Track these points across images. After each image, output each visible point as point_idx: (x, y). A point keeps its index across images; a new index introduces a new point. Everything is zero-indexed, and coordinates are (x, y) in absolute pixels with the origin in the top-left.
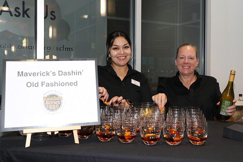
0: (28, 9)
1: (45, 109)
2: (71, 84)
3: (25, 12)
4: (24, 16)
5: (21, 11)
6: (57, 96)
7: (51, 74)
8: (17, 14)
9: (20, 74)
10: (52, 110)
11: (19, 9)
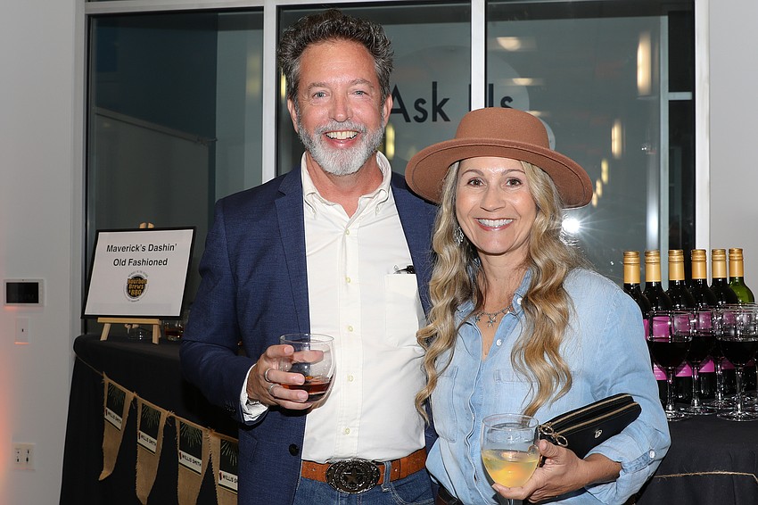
0: (445, 101)
1: (127, 294)
2: (159, 263)
3: (437, 109)
4: (435, 119)
5: (428, 107)
6: (142, 279)
7: (140, 249)
8: (421, 115)
9: (110, 248)
10: (134, 296)
11: (423, 101)
